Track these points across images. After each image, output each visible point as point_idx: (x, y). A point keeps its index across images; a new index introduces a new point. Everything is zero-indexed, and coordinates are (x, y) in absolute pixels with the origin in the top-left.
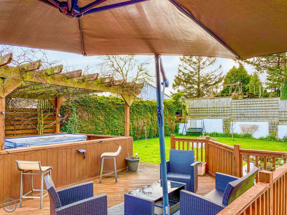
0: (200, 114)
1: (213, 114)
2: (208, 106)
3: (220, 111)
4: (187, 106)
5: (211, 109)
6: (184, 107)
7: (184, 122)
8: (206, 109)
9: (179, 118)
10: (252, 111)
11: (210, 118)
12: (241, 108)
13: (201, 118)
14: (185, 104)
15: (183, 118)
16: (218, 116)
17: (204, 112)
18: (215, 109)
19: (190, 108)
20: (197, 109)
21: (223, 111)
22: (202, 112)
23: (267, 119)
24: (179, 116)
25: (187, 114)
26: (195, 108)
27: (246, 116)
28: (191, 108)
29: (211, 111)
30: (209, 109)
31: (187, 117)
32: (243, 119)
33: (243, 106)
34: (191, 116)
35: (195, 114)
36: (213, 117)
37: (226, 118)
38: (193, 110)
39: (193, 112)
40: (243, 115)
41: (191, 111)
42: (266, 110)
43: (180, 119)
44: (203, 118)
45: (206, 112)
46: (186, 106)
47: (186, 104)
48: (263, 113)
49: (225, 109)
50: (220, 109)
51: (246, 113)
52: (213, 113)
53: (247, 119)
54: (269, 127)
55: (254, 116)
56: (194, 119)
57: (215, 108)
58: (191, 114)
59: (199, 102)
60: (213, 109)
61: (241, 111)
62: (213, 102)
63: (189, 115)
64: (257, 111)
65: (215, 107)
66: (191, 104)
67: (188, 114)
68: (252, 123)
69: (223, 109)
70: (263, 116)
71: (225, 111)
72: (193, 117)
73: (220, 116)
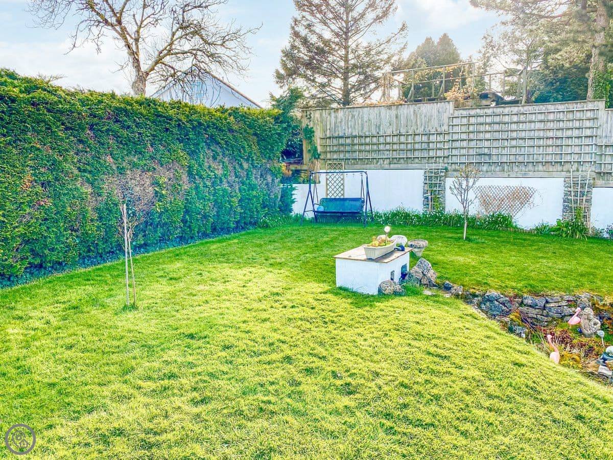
0: (356, 155)
1: (395, 155)
2: (379, 129)
3: (417, 146)
4: (317, 129)
5: (388, 139)
6: (309, 133)
7: (309, 181)
8: (375, 140)
9: (293, 167)
10: (514, 143)
11: (387, 166)
12: (481, 136)
13: (358, 166)
14: (311, 125)
15: (305, 167)
16: (409, 161)
17: (368, 148)
18: (403, 139)
19: (326, 135)
20: (349, 141)
21: (424, 146)
22: (363, 148)
23: (560, 168)
24: (295, 163)
25: (316, 155)
26: (342, 137)
27: (494, 159)
28: (330, 138)
29: (388, 147)
30: (382, 140)
31: (318, 164)
32: (485, 168)
33: (488, 128)
34: (329, 162)
35: (342, 156)
36: (395, 163)
37: (434, 166)
38: (335, 142)
39: (335, 148)
40: (487, 157)
41: (330, 146)
42: (559, 142)
43: (297, 172)
44: (365, 166)
45: (375, 147)
46: (314, 129)
47: (314, 124)
48: (550, 150)
49: (433, 138)
50: (418, 139)
51: (494, 152)
52: (395, 153)
53: (498, 168)
54: (566, 195)
55: (521, 159)
56: (337, 171)
57: (402, 137)
58: (329, 156)
59: (353, 116)
60: (395, 139)
61: (480, 144)
62: (397, 117)
63: (322, 157)
64: (531, 143)
65: (403, 131)
66: (328, 123)
67: (319, 155)
68: (514, 183)
69: (425, 139)
70: (549, 158)
71: (431, 145)
72: (335, 165)
73: (417, 160)
